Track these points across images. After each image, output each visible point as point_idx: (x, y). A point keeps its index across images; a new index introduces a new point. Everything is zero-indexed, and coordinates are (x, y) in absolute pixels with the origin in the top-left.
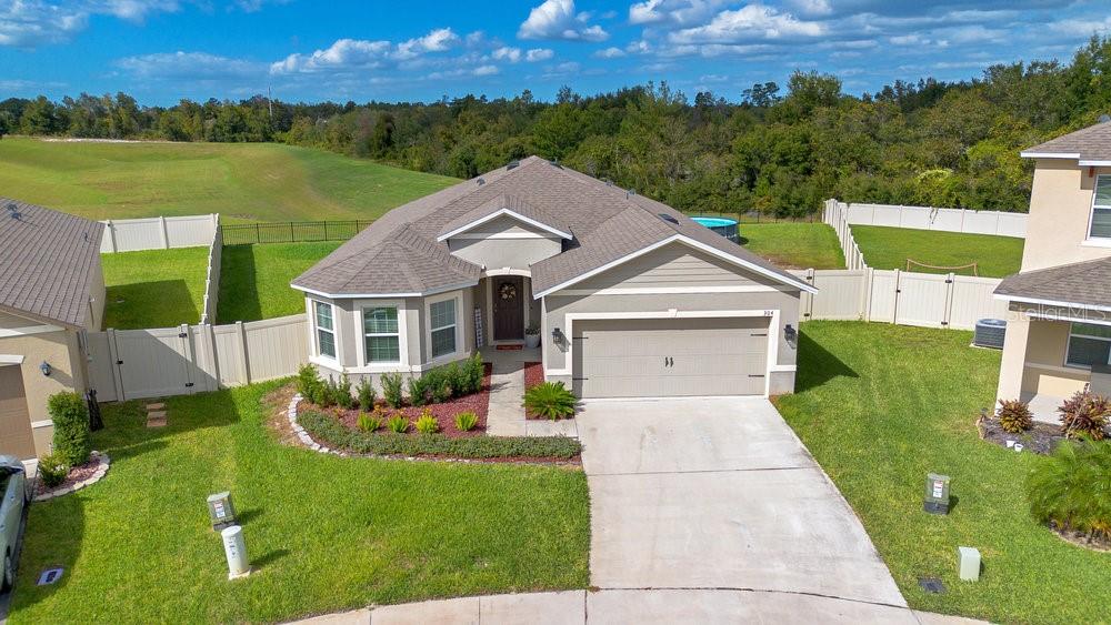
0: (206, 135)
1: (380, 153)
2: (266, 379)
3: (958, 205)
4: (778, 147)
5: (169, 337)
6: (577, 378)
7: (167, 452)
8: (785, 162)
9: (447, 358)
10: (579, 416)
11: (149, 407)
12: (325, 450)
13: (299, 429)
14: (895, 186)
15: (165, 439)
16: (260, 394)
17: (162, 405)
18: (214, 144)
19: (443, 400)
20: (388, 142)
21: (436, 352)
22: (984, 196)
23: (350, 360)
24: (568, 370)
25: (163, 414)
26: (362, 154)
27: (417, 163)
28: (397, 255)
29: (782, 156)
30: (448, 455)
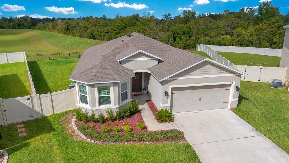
0: (10, 27)
1: (65, 32)
2: (60, 112)
3: (233, 45)
4: (183, 30)
5: (23, 100)
6: (171, 107)
7: (30, 147)
8: (184, 34)
9: (126, 102)
10: (175, 120)
11: (18, 126)
12: (93, 141)
13: (79, 133)
14: (216, 40)
16: (59, 118)
17: (22, 125)
18: (13, 30)
19: (128, 117)
20: (68, 29)
22: (240, 42)
23: (93, 105)
24: (169, 105)
25: (24, 129)
26: (60, 33)
28: (107, 67)
29: (184, 32)
30: (140, 140)
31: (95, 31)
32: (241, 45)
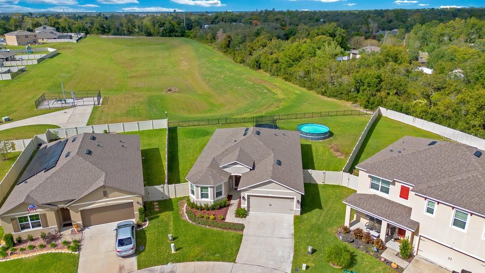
0: (160, 34)
1: (225, 50)
2: (180, 196)
3: (422, 118)
5: (159, 188)
6: (249, 207)
7: (160, 219)
9: (220, 198)
10: (247, 217)
11: (155, 203)
12: (191, 222)
13: (186, 215)
15: (159, 215)
16: (178, 201)
17: (157, 203)
18: (163, 38)
19: (217, 209)
20: (229, 46)
21: (217, 196)
22: (431, 116)
23: (198, 198)
24: (246, 205)
25: (157, 206)
26: (219, 49)
27: (239, 59)
28: (209, 173)
30: (215, 227)
31: (262, 57)
32: (432, 120)
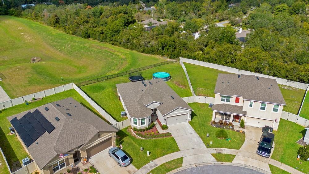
1: (55, 25)
2: (125, 127)
3: (203, 61)
4: (169, 43)
8: (170, 46)
10: (168, 128)
12: (143, 139)
14: (193, 55)
16: (126, 130)
19: (151, 129)
20: (57, 22)
22: (208, 60)
23: (139, 125)
24: (166, 123)
26: (48, 25)
27: (71, 31)
29: (170, 45)
32: (208, 61)
